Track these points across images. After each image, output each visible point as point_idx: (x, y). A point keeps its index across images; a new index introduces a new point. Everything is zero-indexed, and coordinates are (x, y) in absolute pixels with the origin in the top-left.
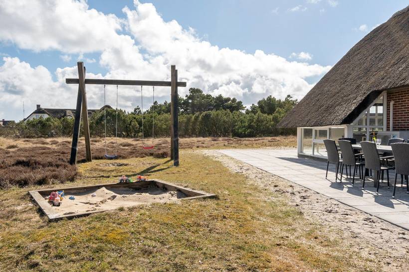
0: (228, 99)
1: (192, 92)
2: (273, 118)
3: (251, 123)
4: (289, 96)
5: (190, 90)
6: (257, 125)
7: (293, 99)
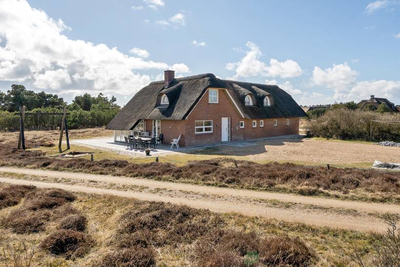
0: (50, 96)
1: (14, 88)
2: (91, 114)
3: (75, 118)
4: (101, 94)
5: (12, 87)
6: (80, 119)
7: (104, 96)
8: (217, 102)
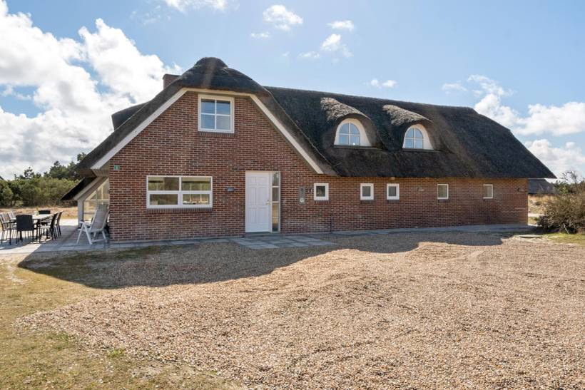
8: (231, 130)
